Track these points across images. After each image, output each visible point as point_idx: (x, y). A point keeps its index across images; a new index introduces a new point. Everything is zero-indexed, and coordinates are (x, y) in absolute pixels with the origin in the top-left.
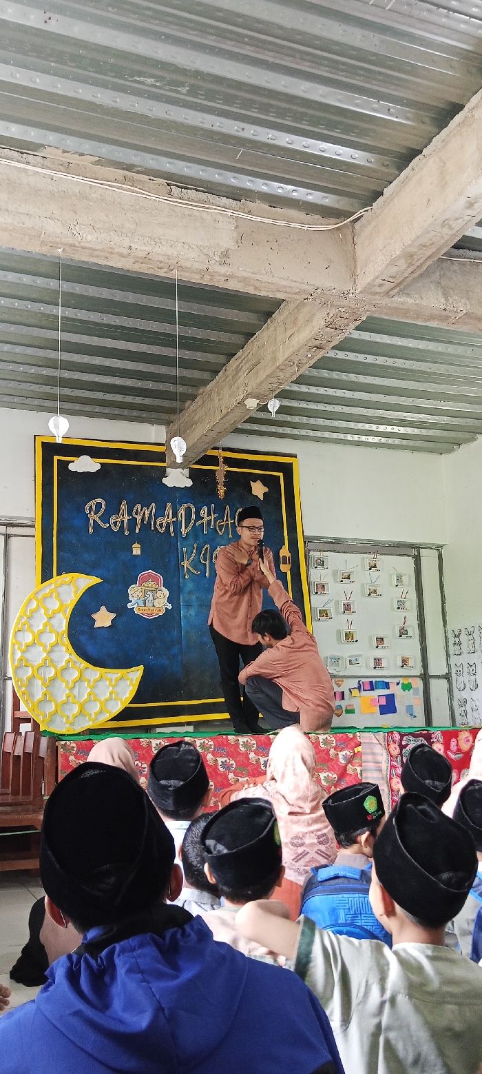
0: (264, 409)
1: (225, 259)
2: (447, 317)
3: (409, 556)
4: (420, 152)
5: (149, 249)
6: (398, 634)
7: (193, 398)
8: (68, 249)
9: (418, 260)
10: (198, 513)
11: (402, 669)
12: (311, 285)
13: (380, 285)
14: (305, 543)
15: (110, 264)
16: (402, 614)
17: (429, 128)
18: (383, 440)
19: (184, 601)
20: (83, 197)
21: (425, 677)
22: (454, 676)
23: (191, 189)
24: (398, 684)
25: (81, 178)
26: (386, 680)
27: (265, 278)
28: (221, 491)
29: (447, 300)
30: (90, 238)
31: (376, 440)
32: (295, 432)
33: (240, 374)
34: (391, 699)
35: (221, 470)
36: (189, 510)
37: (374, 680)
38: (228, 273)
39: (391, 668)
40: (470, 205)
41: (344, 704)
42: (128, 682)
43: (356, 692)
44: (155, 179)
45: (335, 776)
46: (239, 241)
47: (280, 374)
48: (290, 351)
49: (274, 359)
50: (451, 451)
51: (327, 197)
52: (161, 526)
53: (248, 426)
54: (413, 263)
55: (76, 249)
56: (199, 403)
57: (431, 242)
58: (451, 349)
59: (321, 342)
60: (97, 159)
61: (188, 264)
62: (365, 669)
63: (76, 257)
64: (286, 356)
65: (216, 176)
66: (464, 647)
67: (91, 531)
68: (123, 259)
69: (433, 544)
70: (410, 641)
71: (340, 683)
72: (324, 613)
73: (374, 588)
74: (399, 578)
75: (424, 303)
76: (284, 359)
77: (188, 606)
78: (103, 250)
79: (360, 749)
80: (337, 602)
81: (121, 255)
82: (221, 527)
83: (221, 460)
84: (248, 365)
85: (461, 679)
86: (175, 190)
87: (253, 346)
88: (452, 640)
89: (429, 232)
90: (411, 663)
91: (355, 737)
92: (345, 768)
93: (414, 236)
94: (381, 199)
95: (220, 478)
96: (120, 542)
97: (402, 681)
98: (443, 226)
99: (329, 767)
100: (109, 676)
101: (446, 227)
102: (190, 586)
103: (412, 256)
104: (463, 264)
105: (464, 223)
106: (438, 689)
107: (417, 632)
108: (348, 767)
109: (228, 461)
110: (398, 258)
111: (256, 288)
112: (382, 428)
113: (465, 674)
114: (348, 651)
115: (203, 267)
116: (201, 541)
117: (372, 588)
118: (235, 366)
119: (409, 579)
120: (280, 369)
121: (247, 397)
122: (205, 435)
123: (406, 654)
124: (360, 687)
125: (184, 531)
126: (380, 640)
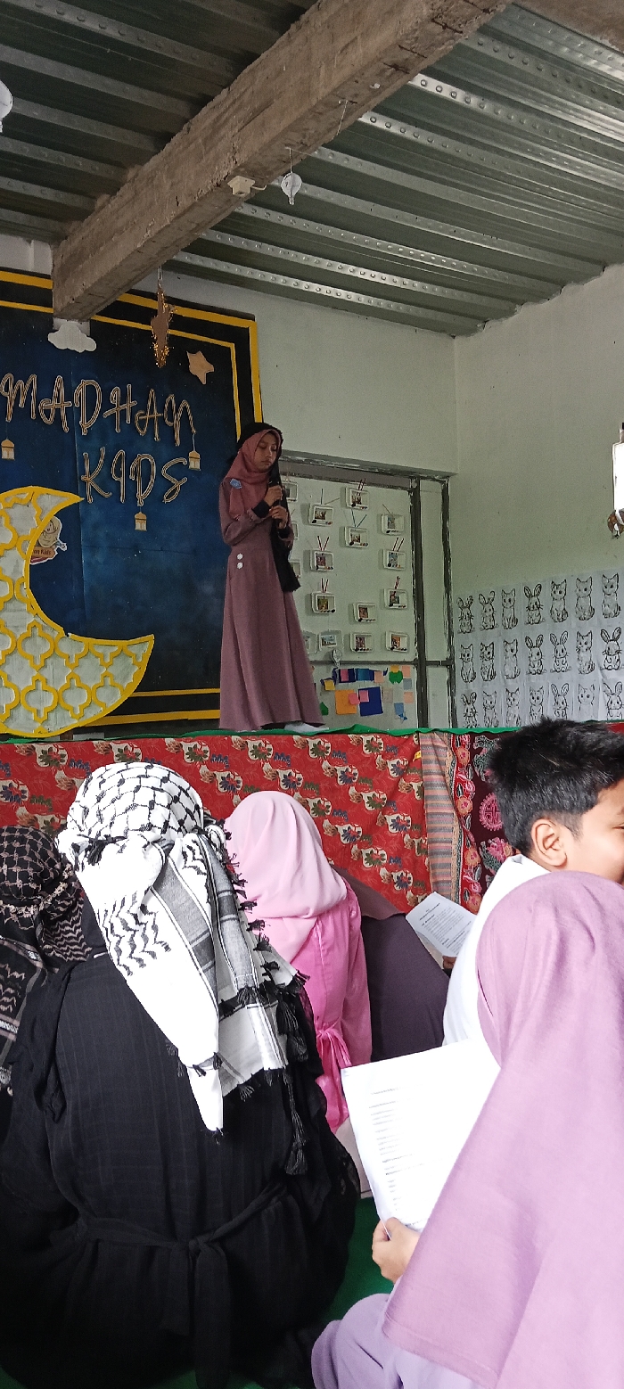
3: (403, 488)
7: (113, 188)
10: (106, 394)
11: (391, 652)
16: (393, 573)
19: (86, 540)
21: (421, 664)
24: (385, 673)
26: (372, 668)
28: (162, 354)
33: (222, 132)
34: (375, 694)
36: (90, 389)
37: (355, 667)
39: (376, 653)
43: (330, 685)
45: (385, 796)
47: (311, 124)
49: (305, 94)
50: (469, 332)
56: (126, 197)
62: (344, 653)
69: (437, 473)
73: (358, 533)
74: (391, 523)
77: (94, 547)
79: (418, 755)
80: (307, 554)
82: (142, 423)
85: (469, 666)
90: (403, 644)
92: (396, 785)
97: (390, 669)
102: (95, 514)
107: (412, 602)
114: (321, 624)
116: (111, 444)
117: (355, 534)
119: (404, 523)
120: (315, 113)
121: (236, 172)
122: (139, 251)
123: (398, 630)
124: (336, 677)
125: (85, 425)
126: (364, 610)
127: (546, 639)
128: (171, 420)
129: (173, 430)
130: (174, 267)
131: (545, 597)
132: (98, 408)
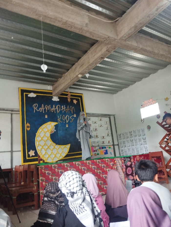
1: (87, 26)
3: (108, 117)
6: (107, 135)
10: (61, 107)
11: (109, 144)
16: (108, 131)
18: (102, 90)
19: (59, 129)
21: (114, 145)
22: (120, 145)
24: (108, 147)
26: (105, 146)
27: (96, 33)
29: (137, 44)
33: (77, 69)
37: (103, 147)
38: (87, 30)
39: (106, 144)
43: (99, 150)
44: (67, 1)
46: (90, 21)
51: (111, 13)
55: (46, 18)
56: (63, 78)
61: (77, 26)
62: (101, 145)
64: (93, 61)
66: (122, 138)
67: (34, 112)
68: (59, 23)
69: (113, 115)
71: (95, 148)
73: (101, 125)
74: (106, 123)
79: (115, 162)
82: (67, 111)
84: (79, 66)
85: (121, 145)
87: (80, 61)
88: (119, 136)
95: (69, 97)
102: (60, 125)
106: (116, 147)
107: (111, 135)
113: (123, 144)
114: (97, 140)
115: (81, 27)
116: (62, 114)
118: (75, 67)
119: (108, 123)
120: (90, 65)
121: (79, 74)
122: (65, 86)
123: (109, 140)
124: (100, 148)
125: (58, 112)
126: (103, 137)
127: (134, 140)
128: (71, 110)
129: (71, 111)
130: (70, 88)
131: (132, 133)
132: (60, 109)
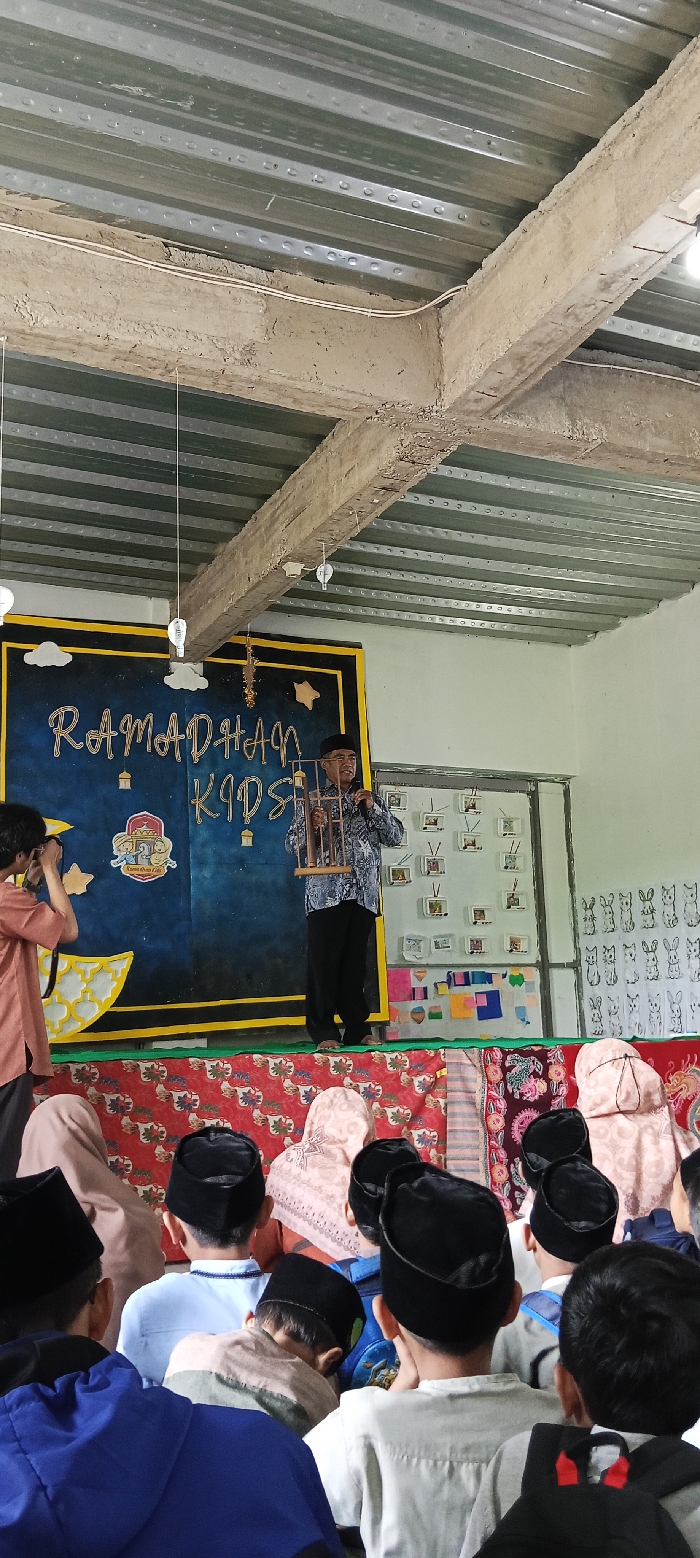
0: (311, 577)
1: (249, 357)
2: (575, 449)
3: (523, 792)
4: (535, 206)
5: (135, 339)
6: (505, 907)
7: (209, 559)
8: (14, 337)
9: (531, 365)
10: (217, 726)
11: (510, 955)
12: (376, 398)
13: (477, 401)
14: (373, 772)
15: (79, 360)
16: (511, 876)
17: (547, 171)
18: (487, 625)
19: (194, 857)
20: (39, 260)
22: (584, 965)
23: (200, 252)
24: (504, 976)
25: (34, 232)
26: (488, 971)
27: (310, 387)
28: (250, 695)
29: (574, 423)
30: (47, 322)
31: (477, 623)
32: (360, 611)
33: (276, 526)
34: (493, 997)
35: (249, 665)
36: (203, 723)
37: (470, 970)
38: (254, 378)
39: (493, 954)
40: (606, 286)
41: (426, 1005)
42: (110, 976)
43: (443, 988)
44: (144, 235)
45: (409, 1111)
46: (270, 331)
47: (334, 527)
48: (349, 492)
49: (325, 505)
50: (582, 641)
51: (400, 270)
52: (162, 745)
53: (291, 602)
54: (524, 368)
55: (27, 337)
56: (217, 567)
57: (549, 339)
58: (582, 494)
59: (392, 481)
60: (58, 204)
61: (195, 363)
62: (458, 957)
63: (27, 349)
64: (342, 501)
65: (236, 234)
66: (599, 923)
67: (57, 754)
68: (97, 353)
69: (556, 776)
70: (523, 914)
71: (421, 975)
72: (399, 875)
73: (472, 838)
74: (508, 824)
75: (541, 428)
76: (338, 506)
77: (202, 863)
78: (66, 340)
79: (444, 1072)
80: (418, 859)
81: (94, 348)
82: (250, 749)
83: (250, 651)
84: (287, 513)
85: (593, 968)
86: (177, 254)
87: (295, 484)
88: (582, 913)
89: (545, 324)
90: (523, 946)
91: (437, 1055)
92: (423, 1101)
93: (524, 329)
94: (478, 274)
95: (249, 678)
96: (102, 769)
97: (510, 971)
98: (566, 317)
99: (398, 1099)
100: (82, 967)
101: (571, 317)
102: (204, 835)
103: (521, 359)
104: (599, 372)
105: (597, 312)
106: (562, 981)
107: (533, 903)
108: (427, 1099)
109: (260, 653)
110: (502, 360)
111: (295, 401)
112: (484, 607)
113: (600, 961)
114: (433, 928)
115: (216, 368)
116: (220, 769)
117: (470, 839)
118: (268, 514)
119: (521, 825)
120: (334, 520)
123: (517, 933)
124: (450, 981)
125: (195, 754)
126: (480, 914)
129: (279, 752)
132: (210, 737)
